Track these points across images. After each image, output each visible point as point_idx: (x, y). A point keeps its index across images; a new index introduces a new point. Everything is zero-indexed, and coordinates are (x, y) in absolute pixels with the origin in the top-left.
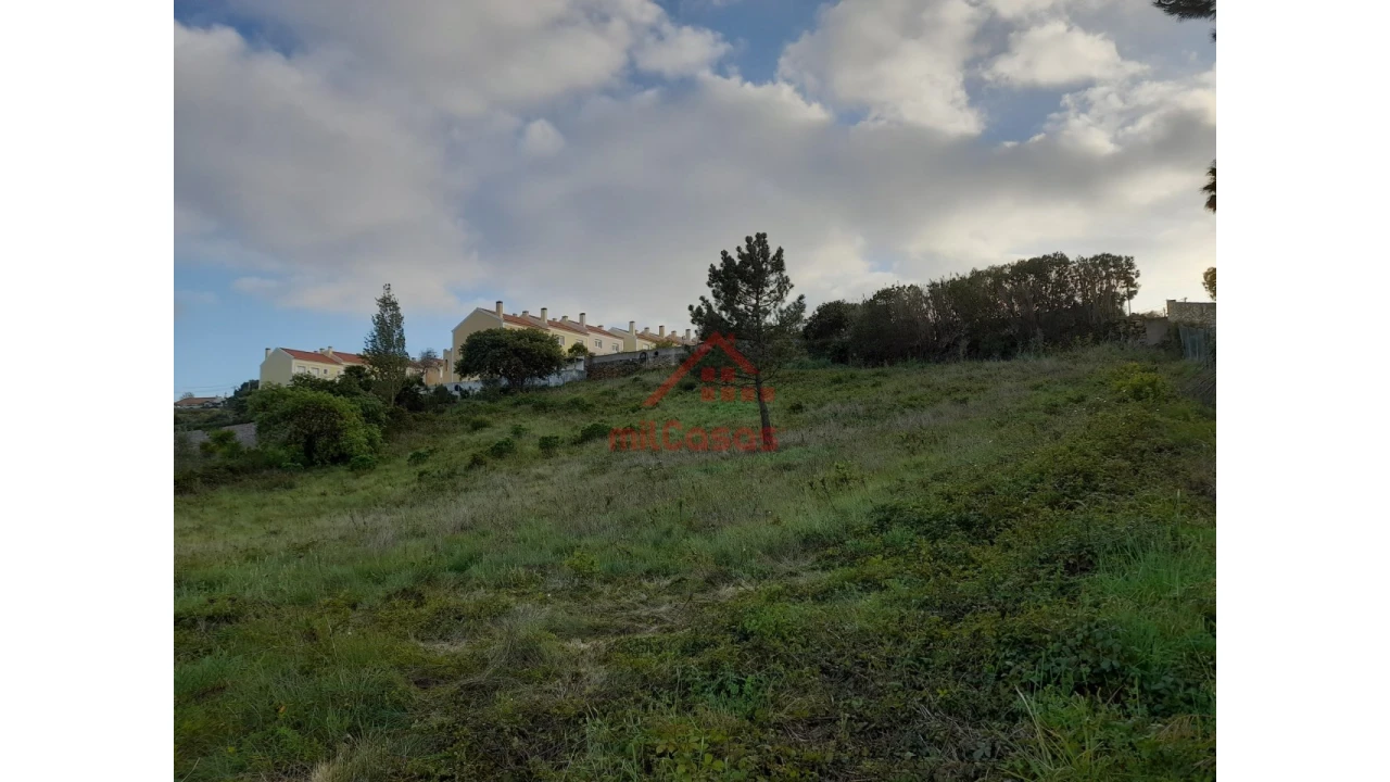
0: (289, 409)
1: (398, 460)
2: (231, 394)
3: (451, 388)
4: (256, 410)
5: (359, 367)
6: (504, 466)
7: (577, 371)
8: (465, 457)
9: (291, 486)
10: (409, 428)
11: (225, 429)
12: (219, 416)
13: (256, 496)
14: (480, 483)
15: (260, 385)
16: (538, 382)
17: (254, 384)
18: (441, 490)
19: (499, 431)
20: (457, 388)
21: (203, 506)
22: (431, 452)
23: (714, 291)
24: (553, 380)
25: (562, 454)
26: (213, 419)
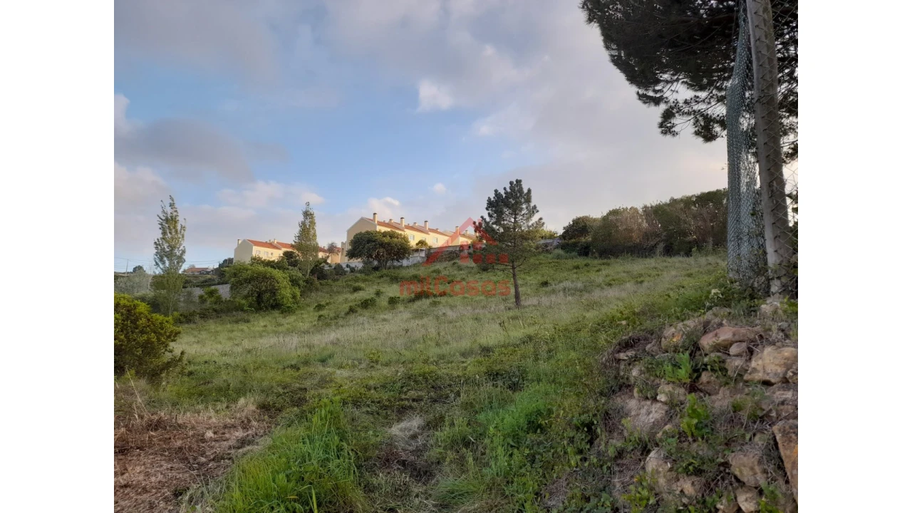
0: (249, 277)
1: (308, 308)
2: (217, 266)
3: (344, 266)
4: (231, 277)
5: (291, 252)
6: (367, 313)
7: (420, 257)
8: (346, 307)
9: (248, 321)
10: (317, 289)
11: (213, 287)
12: (210, 279)
13: (229, 326)
14: (351, 322)
15: (234, 262)
16: (396, 263)
17: (230, 261)
18: (328, 325)
19: (368, 293)
20: (348, 266)
21: (200, 331)
22: (327, 304)
23: (489, 214)
24: (405, 262)
25: (401, 307)
26: (206, 281)
